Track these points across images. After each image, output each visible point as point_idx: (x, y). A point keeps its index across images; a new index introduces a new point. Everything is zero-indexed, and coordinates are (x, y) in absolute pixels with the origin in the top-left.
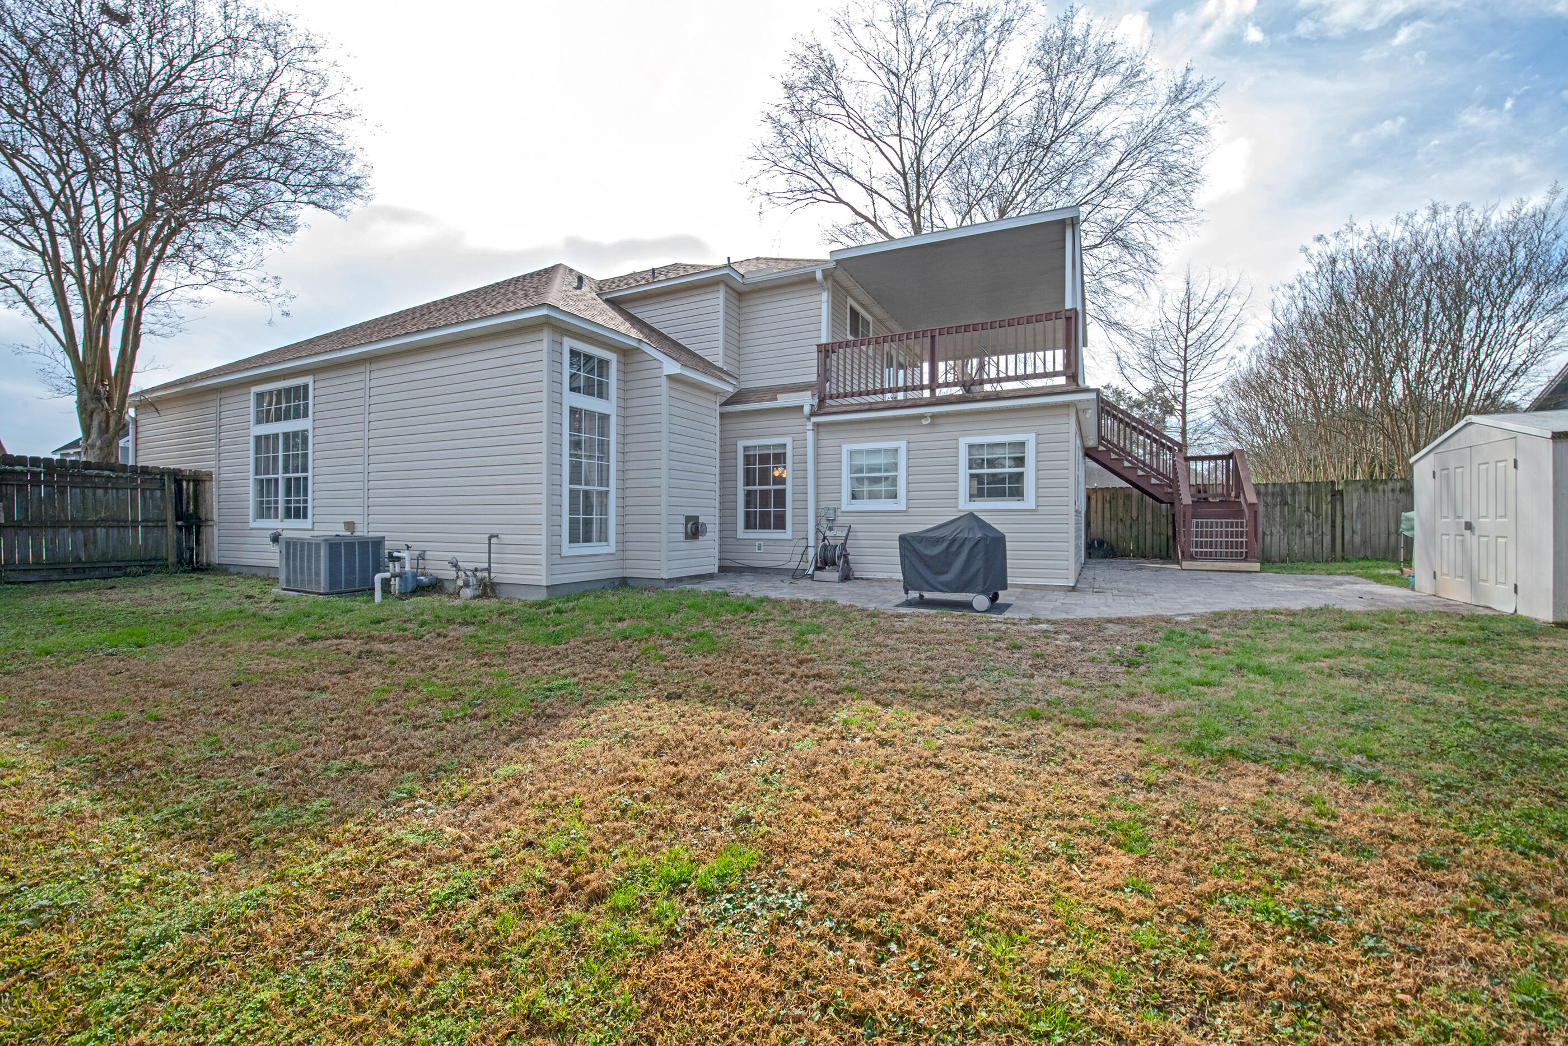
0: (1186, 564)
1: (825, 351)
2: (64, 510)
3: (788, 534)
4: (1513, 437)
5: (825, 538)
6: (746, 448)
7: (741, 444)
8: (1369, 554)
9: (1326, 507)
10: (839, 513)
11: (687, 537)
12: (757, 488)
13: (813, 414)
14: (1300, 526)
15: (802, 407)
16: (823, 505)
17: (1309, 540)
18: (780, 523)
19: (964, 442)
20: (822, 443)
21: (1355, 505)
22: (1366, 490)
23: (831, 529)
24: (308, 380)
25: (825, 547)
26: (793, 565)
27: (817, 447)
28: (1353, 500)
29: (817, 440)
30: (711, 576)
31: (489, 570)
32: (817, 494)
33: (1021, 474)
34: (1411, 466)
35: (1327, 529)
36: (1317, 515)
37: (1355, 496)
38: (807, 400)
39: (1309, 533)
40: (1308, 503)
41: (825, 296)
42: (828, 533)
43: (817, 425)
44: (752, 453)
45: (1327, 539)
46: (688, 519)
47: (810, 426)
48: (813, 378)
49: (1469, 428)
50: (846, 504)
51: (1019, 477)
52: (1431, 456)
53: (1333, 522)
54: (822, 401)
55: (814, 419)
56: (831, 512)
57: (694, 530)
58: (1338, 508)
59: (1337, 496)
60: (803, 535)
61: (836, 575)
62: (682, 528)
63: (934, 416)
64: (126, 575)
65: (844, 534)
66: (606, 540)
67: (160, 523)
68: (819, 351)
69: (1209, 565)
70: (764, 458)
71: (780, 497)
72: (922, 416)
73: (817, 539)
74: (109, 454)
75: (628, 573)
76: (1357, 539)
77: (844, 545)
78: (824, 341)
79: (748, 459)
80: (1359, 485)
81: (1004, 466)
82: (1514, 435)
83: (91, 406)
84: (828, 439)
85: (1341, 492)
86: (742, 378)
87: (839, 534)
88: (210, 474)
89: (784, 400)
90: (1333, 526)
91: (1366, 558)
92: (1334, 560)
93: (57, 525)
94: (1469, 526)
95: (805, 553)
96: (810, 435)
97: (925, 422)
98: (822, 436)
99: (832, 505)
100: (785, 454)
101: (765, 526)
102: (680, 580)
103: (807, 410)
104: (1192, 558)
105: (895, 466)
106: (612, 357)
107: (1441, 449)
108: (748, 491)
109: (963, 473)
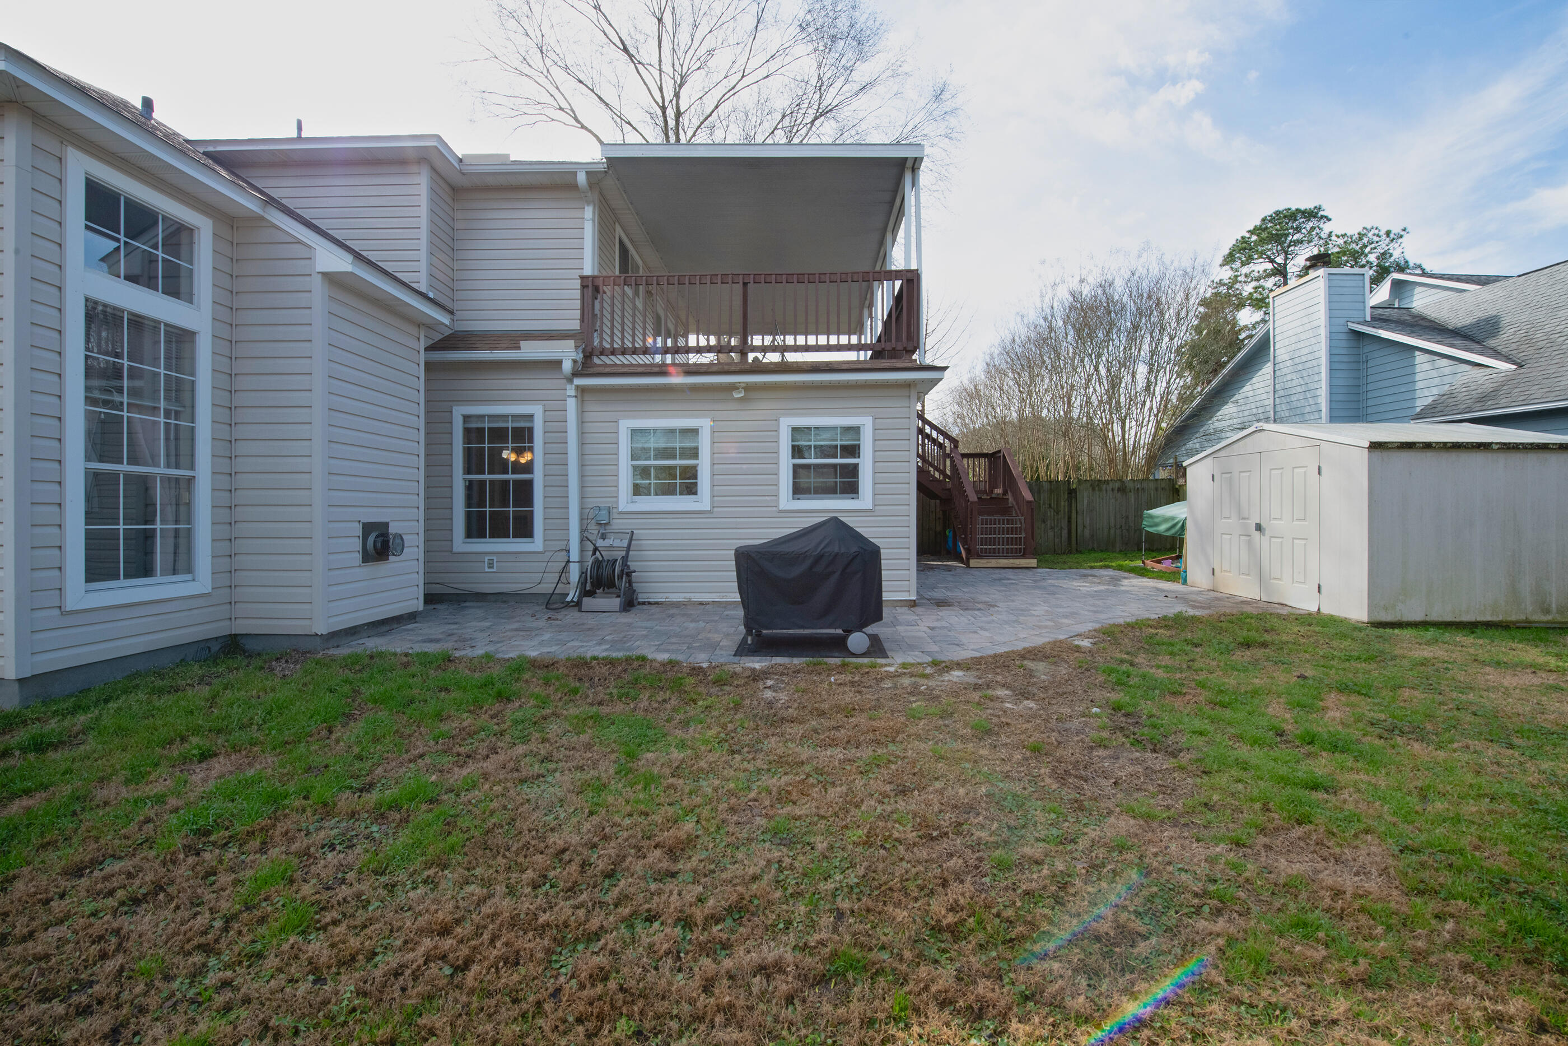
0: (973, 563)
1: (590, 287)
3: (537, 543)
4: (1317, 444)
5: (596, 549)
6: (466, 418)
7: (459, 411)
8: (1095, 546)
9: (1064, 504)
10: (614, 515)
11: (367, 558)
12: (486, 477)
13: (576, 374)
14: (1044, 522)
15: (559, 363)
16: (591, 502)
17: (1051, 534)
18: (524, 528)
19: (786, 423)
20: (589, 416)
21: (1086, 502)
22: (1094, 489)
23: (604, 537)
25: (598, 564)
26: (547, 588)
27: (581, 422)
28: (1084, 498)
29: (581, 412)
30: (412, 617)
32: (582, 487)
33: (856, 466)
34: (1185, 469)
35: (1064, 524)
36: (1057, 512)
37: (1085, 494)
38: (567, 353)
39: (1052, 528)
40: (1050, 500)
41: (589, 212)
42: (600, 543)
43: (582, 390)
44: (473, 425)
45: (1065, 532)
46: (368, 528)
47: (571, 391)
48: (575, 325)
49: (1257, 435)
50: (625, 501)
51: (853, 471)
52: (1209, 460)
53: (1070, 518)
54: (588, 356)
55: (578, 381)
56: (604, 512)
57: (379, 543)
58: (1073, 505)
59: (1072, 493)
60: (562, 545)
61: (615, 602)
62: (357, 544)
63: (748, 388)
65: (625, 543)
66: (189, 569)
68: (584, 287)
69: (993, 562)
70: (499, 435)
71: (524, 492)
72: (733, 387)
73: (582, 551)
75: (240, 627)
76: (1087, 532)
77: (625, 559)
78: (588, 271)
79: (470, 434)
80: (1088, 484)
81: (834, 456)
82: (1318, 442)
84: (598, 413)
85: (1075, 490)
86: (459, 315)
87: (617, 543)
89: (531, 350)
90: (1069, 521)
91: (1093, 550)
92: (1070, 552)
94: (1259, 527)
95: (565, 570)
96: (572, 404)
97: (737, 395)
99: (604, 503)
100: (531, 430)
101: (499, 531)
102: (353, 632)
103: (567, 366)
104: (979, 556)
105: (694, 453)
107: (1222, 453)
108: (471, 482)
109: (786, 462)
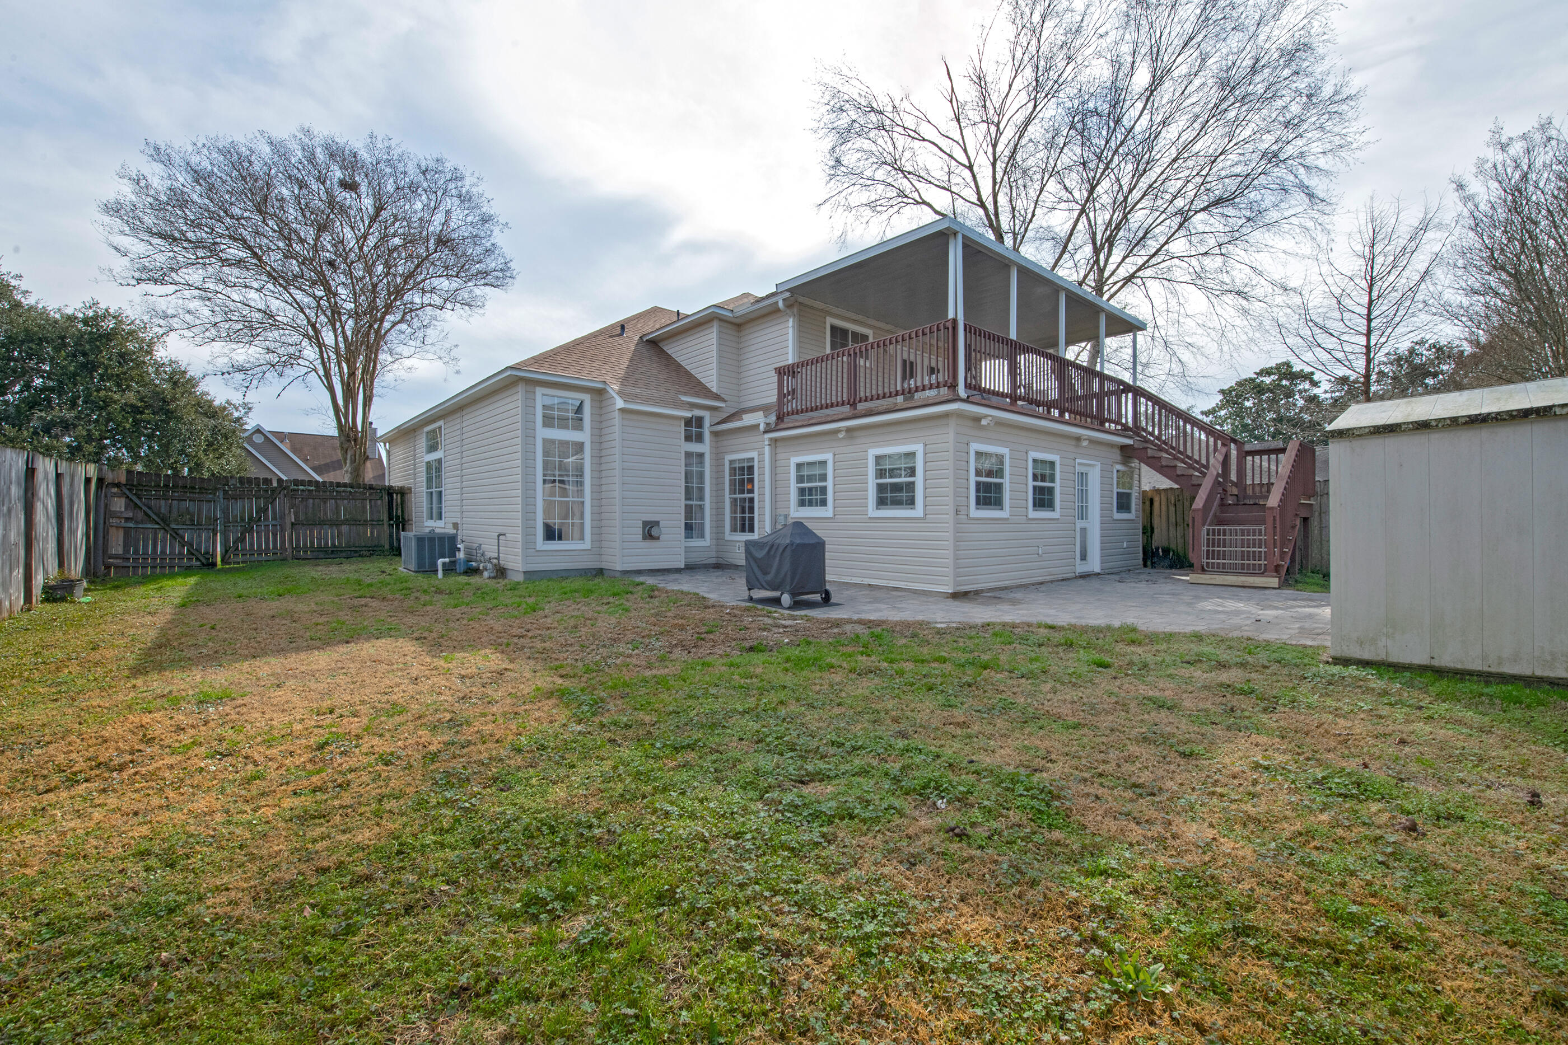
0: (1193, 577)
1: (791, 370)
2: (326, 514)
6: (731, 462)
7: (728, 458)
10: (788, 519)
11: (644, 538)
12: (737, 496)
13: (766, 432)
15: (758, 426)
16: (778, 512)
18: (752, 527)
19: (871, 453)
20: (780, 456)
24: (441, 423)
27: (772, 461)
29: (774, 456)
31: (498, 558)
32: (775, 502)
33: (913, 483)
38: (764, 419)
41: (789, 324)
43: (776, 440)
44: (734, 466)
46: (645, 524)
47: (766, 442)
48: (775, 399)
50: (793, 510)
51: (911, 486)
54: (779, 418)
55: (770, 435)
56: (783, 518)
57: (650, 531)
62: (640, 531)
63: (849, 430)
64: (360, 556)
66: (583, 537)
67: (380, 522)
68: (780, 372)
69: (1219, 579)
70: (742, 471)
71: (751, 505)
72: (837, 431)
74: (358, 475)
75: (604, 565)
78: (788, 362)
79: (733, 470)
81: (900, 476)
83: (345, 446)
84: (783, 454)
86: (740, 399)
88: (410, 489)
89: (748, 419)
93: (322, 523)
96: (767, 450)
97: (841, 436)
98: (779, 450)
99: (784, 512)
100: (753, 468)
101: (743, 529)
102: (639, 572)
103: (762, 427)
104: (1203, 570)
105: (823, 477)
106: (587, 398)
108: (735, 500)
109: (872, 483)
